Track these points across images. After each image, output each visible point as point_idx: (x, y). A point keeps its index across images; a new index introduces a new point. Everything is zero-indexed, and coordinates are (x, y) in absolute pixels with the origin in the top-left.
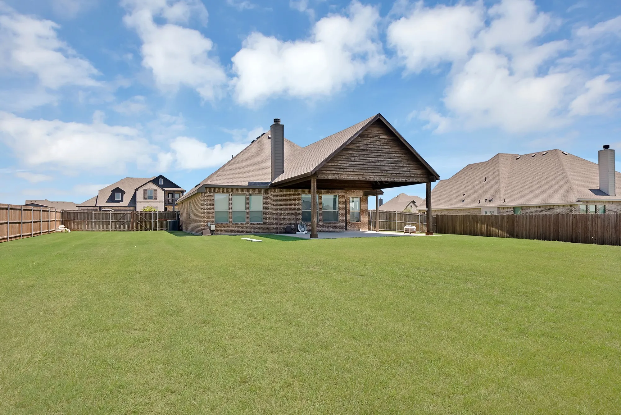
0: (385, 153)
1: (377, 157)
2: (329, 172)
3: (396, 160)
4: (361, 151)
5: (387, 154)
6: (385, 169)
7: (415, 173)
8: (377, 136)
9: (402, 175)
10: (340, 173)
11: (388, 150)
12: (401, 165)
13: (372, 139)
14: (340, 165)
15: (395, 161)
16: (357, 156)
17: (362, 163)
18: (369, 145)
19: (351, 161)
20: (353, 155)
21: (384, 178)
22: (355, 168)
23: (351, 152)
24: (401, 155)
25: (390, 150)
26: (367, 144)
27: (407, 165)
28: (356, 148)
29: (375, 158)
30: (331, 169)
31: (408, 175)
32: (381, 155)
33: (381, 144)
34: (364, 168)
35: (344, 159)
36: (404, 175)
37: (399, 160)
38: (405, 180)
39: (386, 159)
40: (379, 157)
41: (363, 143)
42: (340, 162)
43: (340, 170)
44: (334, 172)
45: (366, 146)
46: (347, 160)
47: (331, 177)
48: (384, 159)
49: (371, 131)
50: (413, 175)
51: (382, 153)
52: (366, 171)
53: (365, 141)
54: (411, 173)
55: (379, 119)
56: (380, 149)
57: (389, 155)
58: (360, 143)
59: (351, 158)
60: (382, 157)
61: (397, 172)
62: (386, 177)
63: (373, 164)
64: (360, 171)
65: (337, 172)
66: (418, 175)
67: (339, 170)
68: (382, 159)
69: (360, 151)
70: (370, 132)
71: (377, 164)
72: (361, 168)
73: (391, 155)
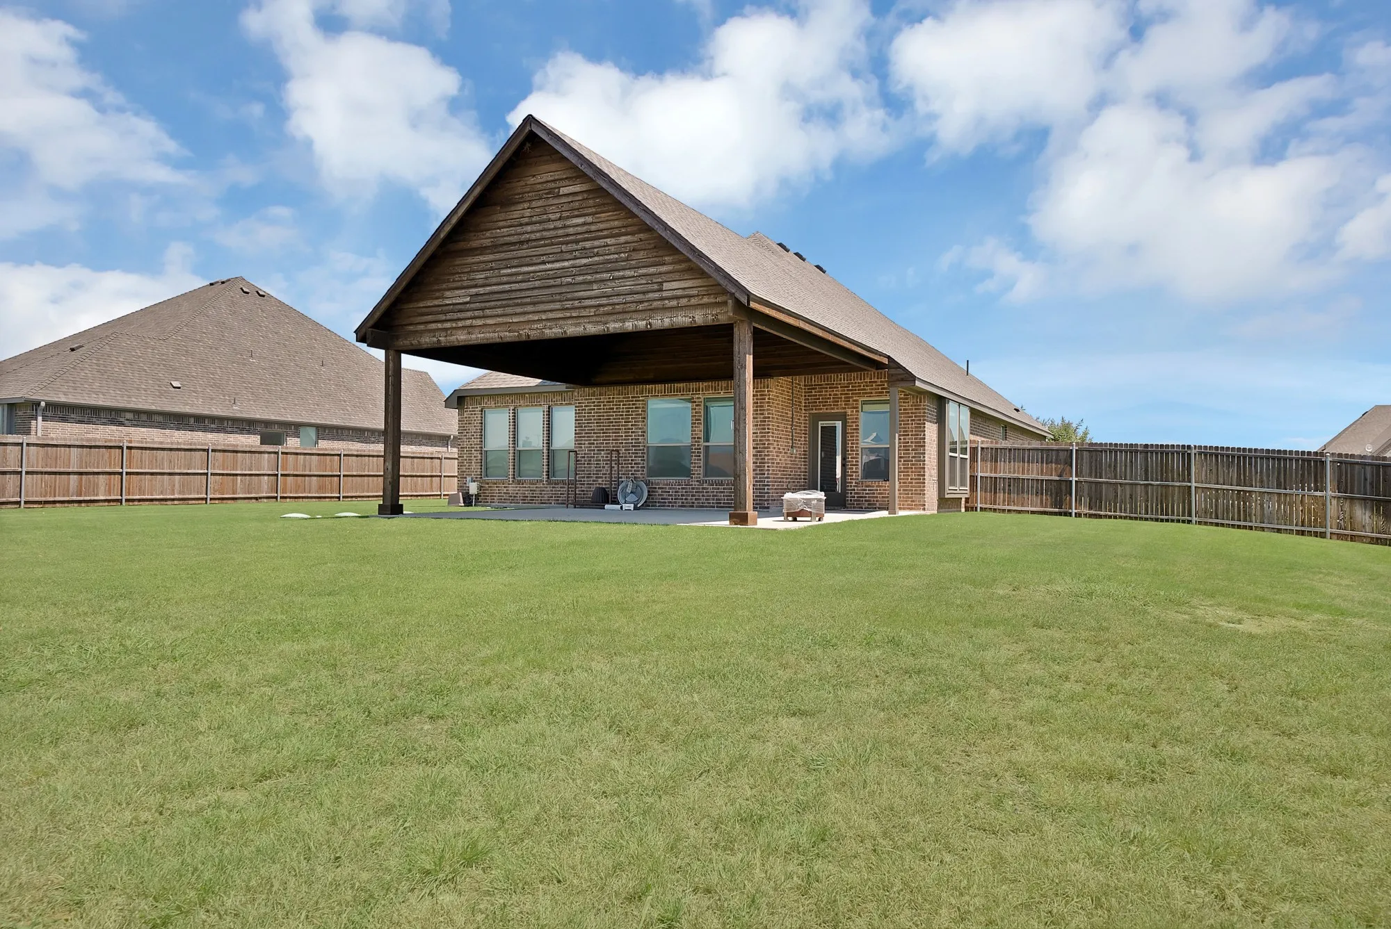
0: (577, 242)
1: (551, 258)
2: (422, 327)
3: (611, 257)
4: (505, 248)
5: (581, 244)
6: (576, 294)
7: (679, 293)
8: (551, 191)
9: (633, 307)
10: (448, 325)
11: (585, 228)
12: (628, 273)
13: (534, 204)
14: (448, 302)
15: (610, 262)
16: (492, 269)
17: (507, 287)
18: (527, 224)
19: (476, 286)
20: (483, 266)
21: (576, 325)
22: (487, 305)
23: (477, 259)
24: (629, 238)
25: (593, 228)
26: (521, 225)
27: (652, 270)
28: (487, 242)
29: (544, 263)
30: (426, 317)
31: (656, 304)
32: (562, 252)
33: (565, 214)
34: (511, 302)
35: (459, 284)
36: (641, 307)
37: (622, 255)
38: (644, 322)
39: (578, 261)
40: (558, 257)
41: (509, 223)
42: (448, 294)
43: (448, 317)
44: (433, 326)
45: (519, 229)
46: (465, 284)
47: (427, 340)
48: (571, 262)
49: (532, 180)
50: (674, 303)
51: (567, 243)
52: (519, 310)
53: (516, 214)
54: (665, 294)
55: (531, 132)
56: (560, 232)
57: (588, 244)
58: (501, 224)
59: (477, 277)
60: (568, 256)
61: (615, 300)
62: (581, 320)
63: (537, 284)
64: (499, 311)
65: (440, 325)
66: (693, 301)
67: (444, 318)
68: (566, 264)
69: (501, 249)
70: (528, 183)
71: (552, 282)
72: (504, 302)
73: (596, 243)
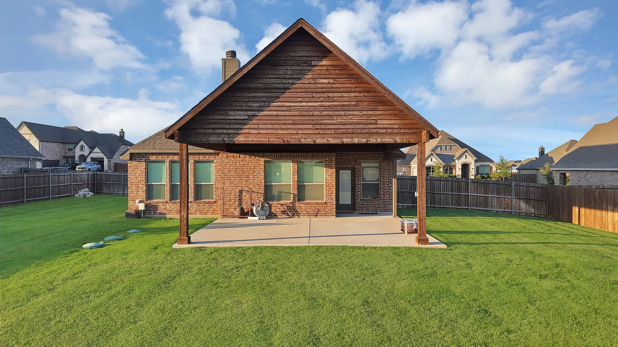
0: (324, 92)
1: (306, 100)
2: (210, 131)
3: (346, 103)
4: (273, 90)
6: (323, 121)
7: (388, 126)
8: (306, 62)
9: (359, 131)
10: (232, 131)
11: (329, 86)
12: (356, 113)
13: (294, 68)
14: (230, 118)
15: (344, 106)
16: (264, 101)
17: (275, 113)
18: (289, 78)
19: (252, 110)
20: (256, 99)
21: (322, 138)
22: (261, 122)
23: (253, 95)
24: (357, 94)
25: (334, 86)
26: (285, 78)
27: (370, 113)
28: (261, 86)
29: (301, 102)
30: (213, 125)
31: (372, 131)
32: (313, 97)
33: (315, 76)
34: (278, 122)
35: (240, 108)
36: (364, 131)
37: (353, 103)
38: (366, 140)
39: (324, 103)
40: (310, 99)
41: (275, 76)
42: (231, 113)
43: (231, 127)
44: (219, 131)
45: (283, 81)
46: (244, 108)
47: (214, 139)
48: (319, 103)
49: (293, 54)
50: (384, 131)
51: (317, 92)
52: (284, 127)
53: (281, 72)
54: (378, 126)
55: (301, 28)
56: (312, 86)
57: (330, 95)
58: (271, 76)
59: (253, 105)
60: (317, 100)
61: (348, 127)
62: (326, 136)
63: (297, 113)
64: (270, 126)
65: (224, 131)
66: (395, 131)
67: (228, 127)
68: (316, 104)
69: (270, 91)
70: (290, 55)
71: (306, 113)
72: (273, 122)
73: (336, 94)
